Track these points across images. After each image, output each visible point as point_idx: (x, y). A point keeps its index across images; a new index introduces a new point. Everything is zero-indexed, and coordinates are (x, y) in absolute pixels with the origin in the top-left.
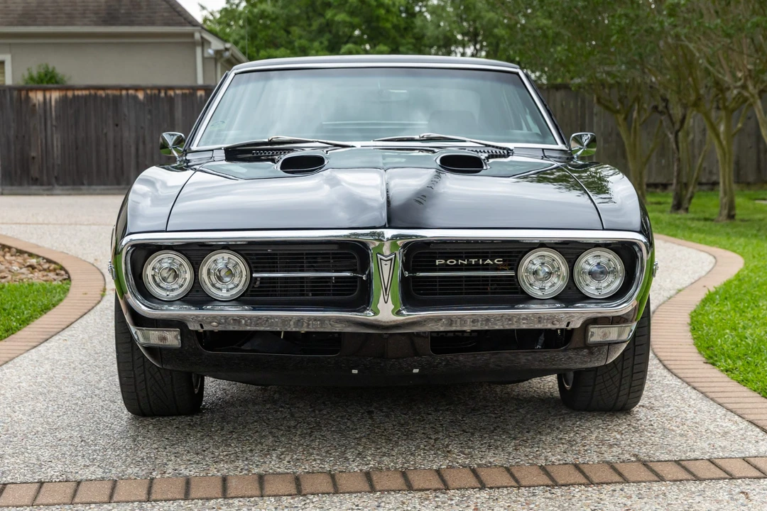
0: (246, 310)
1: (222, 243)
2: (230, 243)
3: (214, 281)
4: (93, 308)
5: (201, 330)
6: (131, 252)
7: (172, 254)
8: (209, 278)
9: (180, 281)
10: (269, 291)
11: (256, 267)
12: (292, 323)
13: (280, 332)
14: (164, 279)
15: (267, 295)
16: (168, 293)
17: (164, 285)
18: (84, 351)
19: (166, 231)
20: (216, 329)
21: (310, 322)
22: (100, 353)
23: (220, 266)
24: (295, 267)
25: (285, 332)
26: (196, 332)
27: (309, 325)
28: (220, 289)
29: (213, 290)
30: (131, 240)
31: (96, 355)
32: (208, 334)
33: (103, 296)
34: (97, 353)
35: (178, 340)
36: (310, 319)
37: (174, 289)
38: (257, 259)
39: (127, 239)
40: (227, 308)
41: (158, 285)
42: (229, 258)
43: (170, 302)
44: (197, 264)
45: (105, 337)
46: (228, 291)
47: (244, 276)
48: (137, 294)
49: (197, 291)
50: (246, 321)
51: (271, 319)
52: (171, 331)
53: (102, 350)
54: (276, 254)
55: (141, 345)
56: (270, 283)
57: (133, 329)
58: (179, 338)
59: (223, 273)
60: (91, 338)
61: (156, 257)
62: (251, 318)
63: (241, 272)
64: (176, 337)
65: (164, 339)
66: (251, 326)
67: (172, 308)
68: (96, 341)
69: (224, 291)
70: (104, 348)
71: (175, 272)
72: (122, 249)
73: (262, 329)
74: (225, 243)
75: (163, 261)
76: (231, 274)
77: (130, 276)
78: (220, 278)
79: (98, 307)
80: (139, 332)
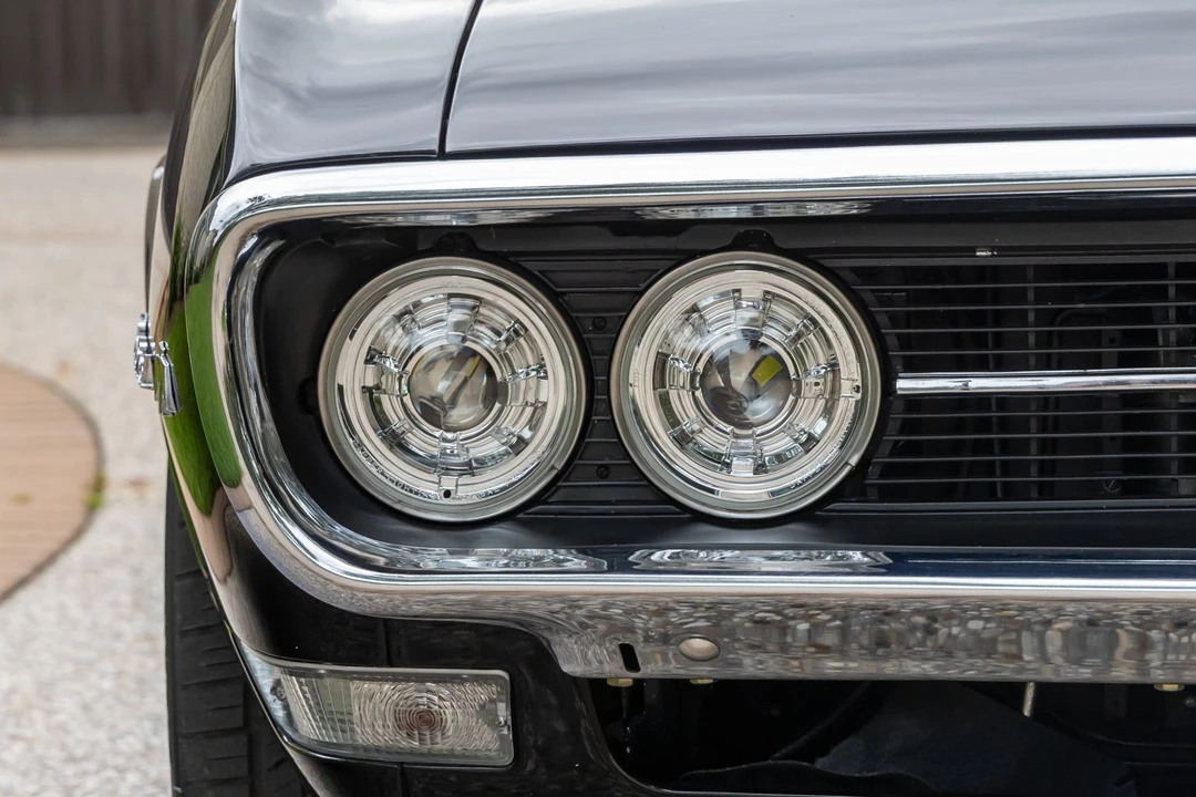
0: (855, 570)
1: (733, 212)
2: (770, 212)
3: (689, 415)
4: (51, 559)
5: (626, 679)
6: (258, 262)
7: (469, 277)
8: (664, 403)
9: (514, 420)
10: (954, 469)
11: (906, 342)
12: (1054, 640)
13: (1019, 688)
14: (433, 412)
15: (948, 493)
16: (449, 483)
17: (422, 440)
18: (18, 748)
19: (442, 155)
20: (704, 674)
21: (1155, 634)
22: (86, 758)
23: (722, 337)
24: (1096, 338)
25: (1042, 688)
26: (598, 685)
27: (1144, 645)
28: (719, 461)
29: (688, 466)
30: (258, 203)
31: (69, 770)
32: (652, 696)
33: (92, 508)
34: (72, 759)
35: (493, 723)
36: (1148, 615)
37: (482, 462)
38: (914, 298)
39: (233, 199)
40: (757, 560)
41: (397, 443)
42: (769, 297)
43: (461, 532)
44: (600, 325)
45: (107, 684)
46: (760, 468)
47: (846, 388)
48: (290, 487)
49: (604, 472)
50: (817, 628)
51: (949, 616)
52: (460, 680)
53: (95, 744)
54: (1017, 273)
55: (305, 750)
56: (959, 426)
57: (263, 671)
58: (503, 712)
59: (739, 379)
60: (45, 689)
61: (383, 295)
62: (846, 611)
63: (833, 366)
64: (486, 712)
65: (426, 721)
66: (843, 654)
67: (469, 562)
68: (66, 705)
69: (742, 468)
70: (101, 735)
71: (490, 372)
72: (213, 252)
73: (914, 669)
74: (745, 212)
75: (420, 315)
76: (779, 376)
77: (256, 400)
78: (725, 405)
79: (77, 554)
80: (293, 687)
